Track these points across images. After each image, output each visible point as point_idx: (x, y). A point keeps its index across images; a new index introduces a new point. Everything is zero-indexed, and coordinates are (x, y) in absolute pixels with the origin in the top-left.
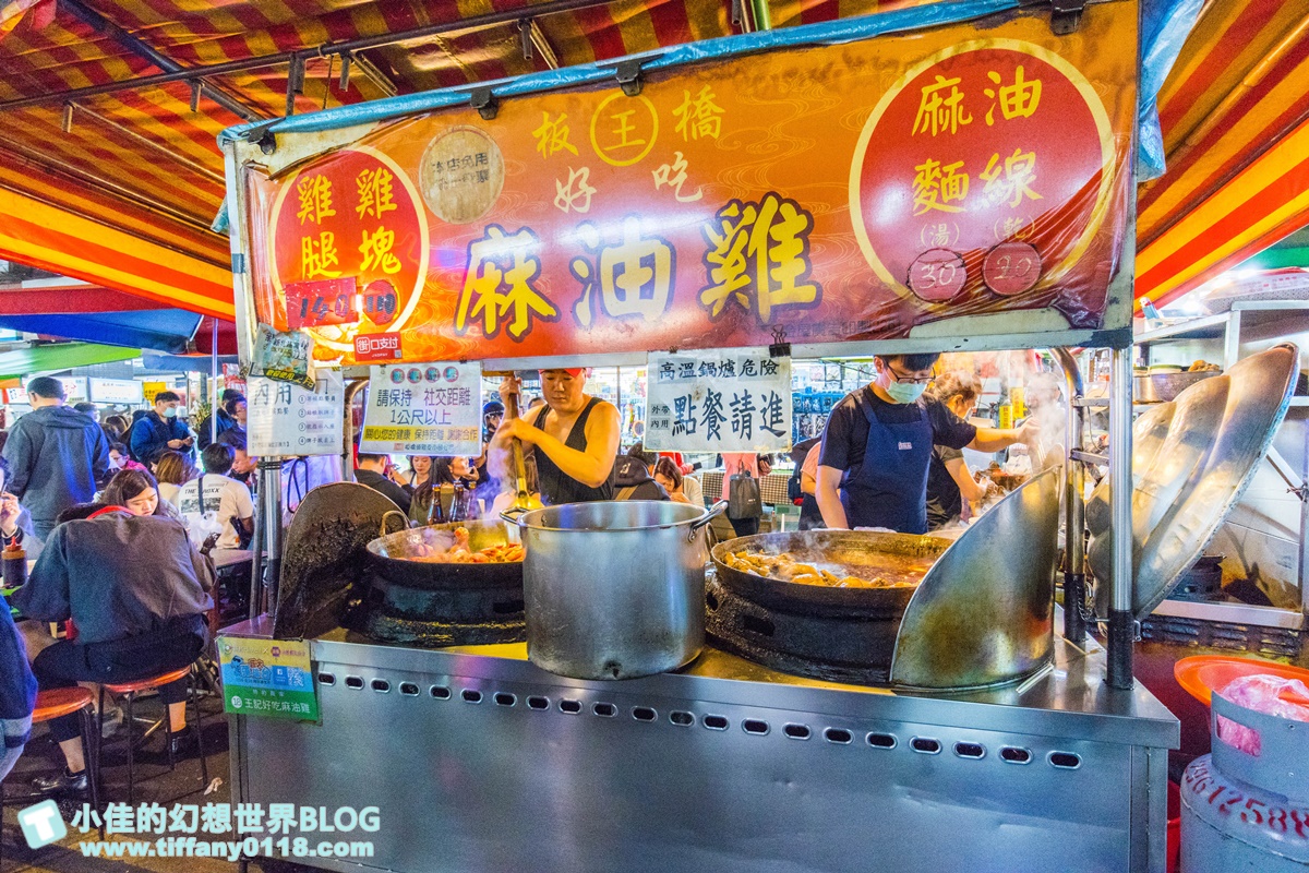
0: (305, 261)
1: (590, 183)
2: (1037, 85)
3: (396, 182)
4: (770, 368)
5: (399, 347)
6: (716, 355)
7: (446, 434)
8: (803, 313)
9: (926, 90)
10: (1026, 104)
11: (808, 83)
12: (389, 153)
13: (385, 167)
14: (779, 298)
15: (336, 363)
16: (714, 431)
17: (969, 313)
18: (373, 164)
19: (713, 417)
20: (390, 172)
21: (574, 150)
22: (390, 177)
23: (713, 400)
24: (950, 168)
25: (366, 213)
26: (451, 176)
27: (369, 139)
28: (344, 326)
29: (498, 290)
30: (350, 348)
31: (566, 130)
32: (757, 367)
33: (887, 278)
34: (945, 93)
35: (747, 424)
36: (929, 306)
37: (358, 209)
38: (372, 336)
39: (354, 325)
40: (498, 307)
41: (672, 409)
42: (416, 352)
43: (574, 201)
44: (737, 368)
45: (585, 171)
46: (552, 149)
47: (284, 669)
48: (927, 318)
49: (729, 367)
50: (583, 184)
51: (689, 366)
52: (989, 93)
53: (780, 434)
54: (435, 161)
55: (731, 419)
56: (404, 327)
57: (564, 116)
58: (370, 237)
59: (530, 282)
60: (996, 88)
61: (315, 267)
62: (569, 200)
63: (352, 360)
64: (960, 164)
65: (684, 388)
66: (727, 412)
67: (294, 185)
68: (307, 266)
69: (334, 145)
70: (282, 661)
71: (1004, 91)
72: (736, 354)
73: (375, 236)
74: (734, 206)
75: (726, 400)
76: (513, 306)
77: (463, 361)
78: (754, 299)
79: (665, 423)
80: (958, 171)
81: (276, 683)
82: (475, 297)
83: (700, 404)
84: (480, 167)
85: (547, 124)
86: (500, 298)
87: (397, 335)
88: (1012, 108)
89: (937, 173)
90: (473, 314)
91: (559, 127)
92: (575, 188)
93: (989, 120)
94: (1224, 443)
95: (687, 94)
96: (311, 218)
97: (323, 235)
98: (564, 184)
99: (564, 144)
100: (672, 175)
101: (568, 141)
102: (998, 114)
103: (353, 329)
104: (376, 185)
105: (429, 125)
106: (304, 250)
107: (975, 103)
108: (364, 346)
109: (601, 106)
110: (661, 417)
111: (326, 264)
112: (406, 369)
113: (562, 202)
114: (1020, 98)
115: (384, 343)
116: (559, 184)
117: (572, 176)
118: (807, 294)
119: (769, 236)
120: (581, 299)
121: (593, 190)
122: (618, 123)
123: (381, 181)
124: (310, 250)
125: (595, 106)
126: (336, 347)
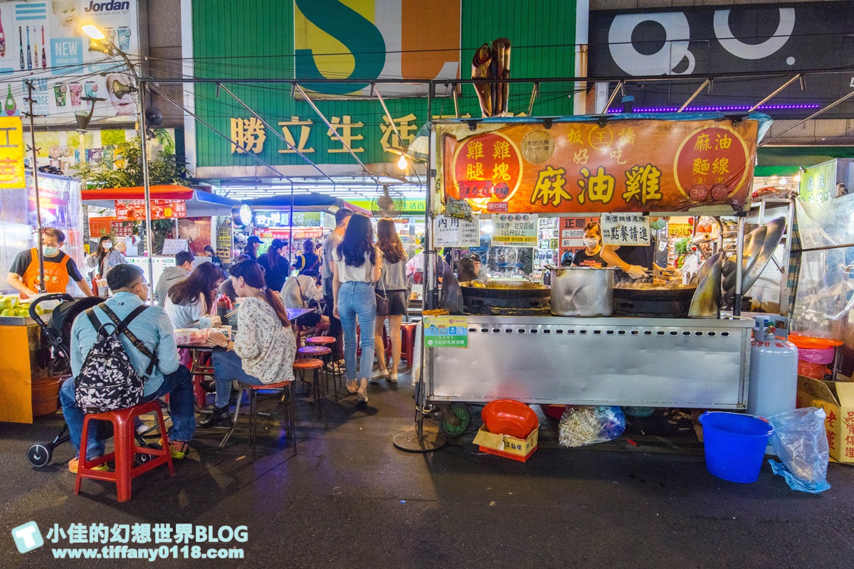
0: (468, 173)
1: (587, 154)
2: (730, 139)
3: (511, 147)
4: (643, 219)
5: (507, 207)
6: (625, 215)
7: (524, 239)
8: (656, 202)
9: (699, 137)
10: (727, 145)
11: (663, 131)
12: (509, 136)
13: (506, 141)
14: (649, 197)
15: (479, 213)
16: (625, 238)
17: (707, 205)
18: (502, 139)
19: (624, 234)
20: (509, 143)
21: (582, 143)
22: (509, 145)
23: (624, 229)
24: (704, 161)
25: (497, 157)
26: (534, 147)
27: (501, 130)
28: (484, 199)
29: (549, 189)
30: (486, 207)
31: (579, 135)
32: (638, 219)
33: (683, 192)
34: (704, 139)
35: (636, 237)
36: (695, 202)
37: (494, 155)
38: (495, 203)
39: (489, 198)
40: (549, 195)
41: (610, 231)
42: (514, 209)
43: (581, 160)
44: (632, 219)
45: (586, 150)
46: (574, 142)
47: (455, 328)
48: (695, 206)
49: (629, 219)
50: (584, 155)
51: (616, 218)
52: (717, 140)
53: (646, 240)
54: (528, 140)
55: (630, 235)
56: (510, 200)
57: (579, 131)
58: (498, 166)
59: (562, 187)
60: (719, 139)
61: (473, 175)
62: (579, 160)
63: (486, 211)
64: (707, 160)
65: (614, 225)
66: (629, 233)
67: (466, 144)
68: (469, 175)
69: (485, 131)
70: (454, 324)
71: (721, 140)
72: (632, 214)
73: (500, 166)
74: (637, 167)
75: (628, 229)
76: (554, 195)
77: (531, 213)
78: (641, 198)
79: (609, 236)
80: (706, 162)
81: (450, 333)
82: (540, 191)
83: (620, 230)
84: (546, 145)
85: (572, 133)
86: (550, 192)
87: (507, 203)
88: (723, 145)
89: (700, 162)
90: (539, 197)
91: (577, 135)
92: (581, 156)
93: (716, 148)
94: (767, 243)
95: (624, 129)
96: (473, 157)
97: (477, 164)
98: (578, 154)
99: (578, 140)
100: (617, 155)
101: (580, 139)
102: (719, 147)
103: (487, 200)
104: (502, 147)
105: (526, 128)
106: (468, 169)
107: (713, 143)
108: (491, 206)
109: (593, 129)
110: (607, 234)
111: (478, 175)
112: (507, 215)
113: (576, 160)
114: (725, 143)
115: (501, 206)
116: (575, 154)
117: (581, 152)
118: (658, 196)
119: (647, 177)
120: (581, 194)
121: (588, 157)
122: (598, 135)
123: (505, 147)
124: (471, 169)
125: (591, 129)
126: (479, 206)
